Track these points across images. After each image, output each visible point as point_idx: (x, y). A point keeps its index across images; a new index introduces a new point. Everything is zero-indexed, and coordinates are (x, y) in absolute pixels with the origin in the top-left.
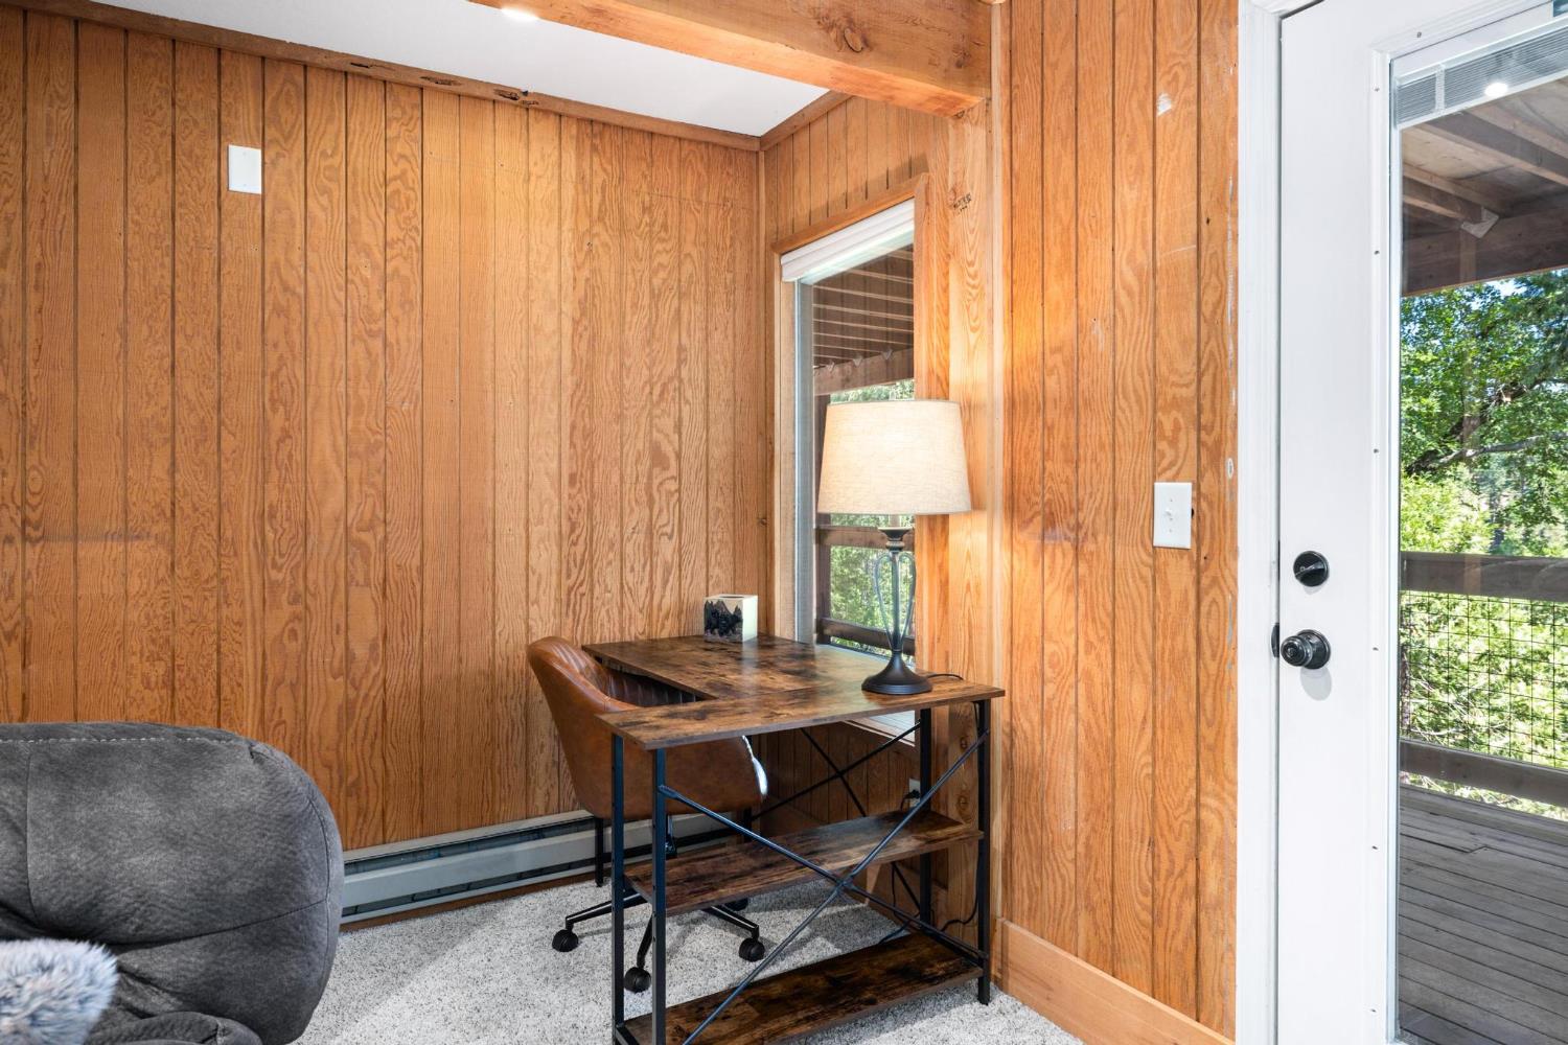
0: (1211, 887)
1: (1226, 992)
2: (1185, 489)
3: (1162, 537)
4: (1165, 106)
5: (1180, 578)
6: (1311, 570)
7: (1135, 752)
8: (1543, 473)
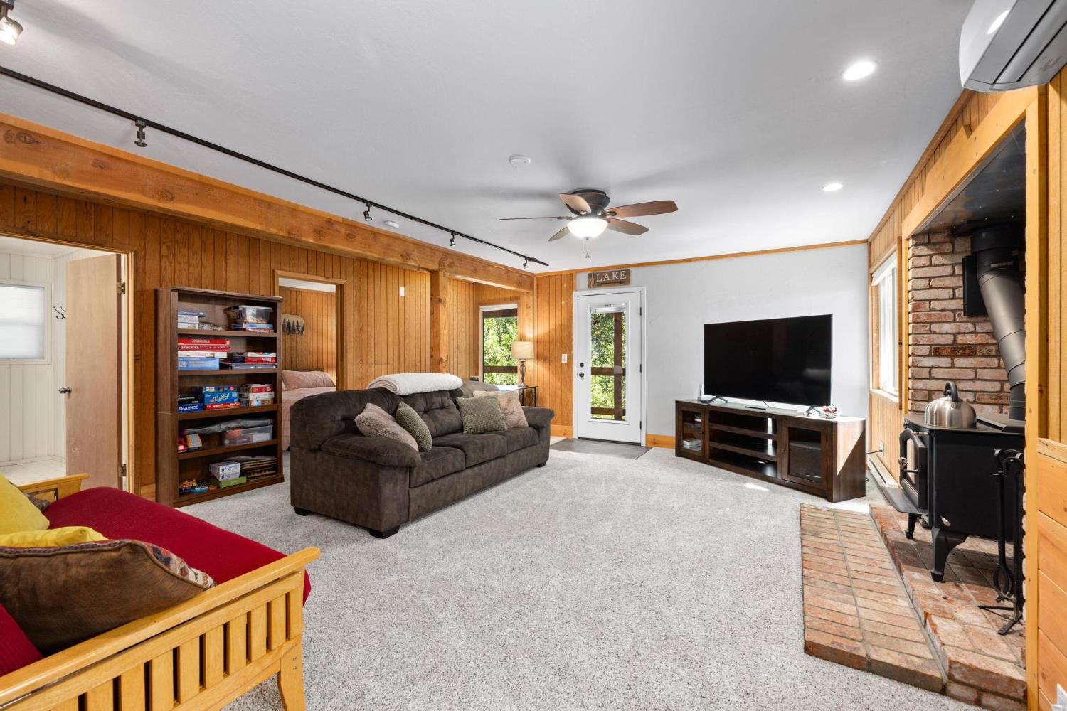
0: (570, 408)
1: (572, 421)
2: (566, 355)
3: (563, 362)
4: (563, 302)
5: (566, 367)
6: (582, 365)
7: (559, 392)
8: (605, 347)
